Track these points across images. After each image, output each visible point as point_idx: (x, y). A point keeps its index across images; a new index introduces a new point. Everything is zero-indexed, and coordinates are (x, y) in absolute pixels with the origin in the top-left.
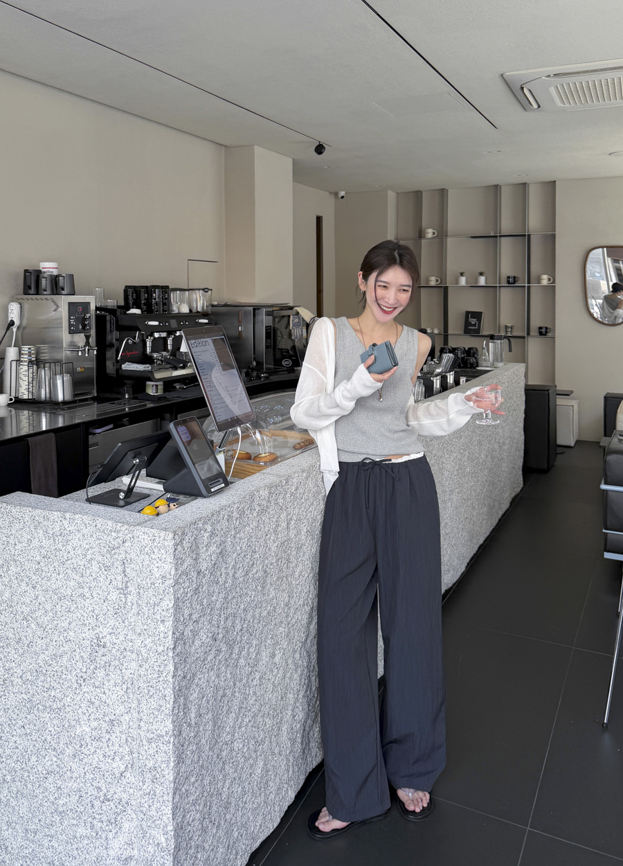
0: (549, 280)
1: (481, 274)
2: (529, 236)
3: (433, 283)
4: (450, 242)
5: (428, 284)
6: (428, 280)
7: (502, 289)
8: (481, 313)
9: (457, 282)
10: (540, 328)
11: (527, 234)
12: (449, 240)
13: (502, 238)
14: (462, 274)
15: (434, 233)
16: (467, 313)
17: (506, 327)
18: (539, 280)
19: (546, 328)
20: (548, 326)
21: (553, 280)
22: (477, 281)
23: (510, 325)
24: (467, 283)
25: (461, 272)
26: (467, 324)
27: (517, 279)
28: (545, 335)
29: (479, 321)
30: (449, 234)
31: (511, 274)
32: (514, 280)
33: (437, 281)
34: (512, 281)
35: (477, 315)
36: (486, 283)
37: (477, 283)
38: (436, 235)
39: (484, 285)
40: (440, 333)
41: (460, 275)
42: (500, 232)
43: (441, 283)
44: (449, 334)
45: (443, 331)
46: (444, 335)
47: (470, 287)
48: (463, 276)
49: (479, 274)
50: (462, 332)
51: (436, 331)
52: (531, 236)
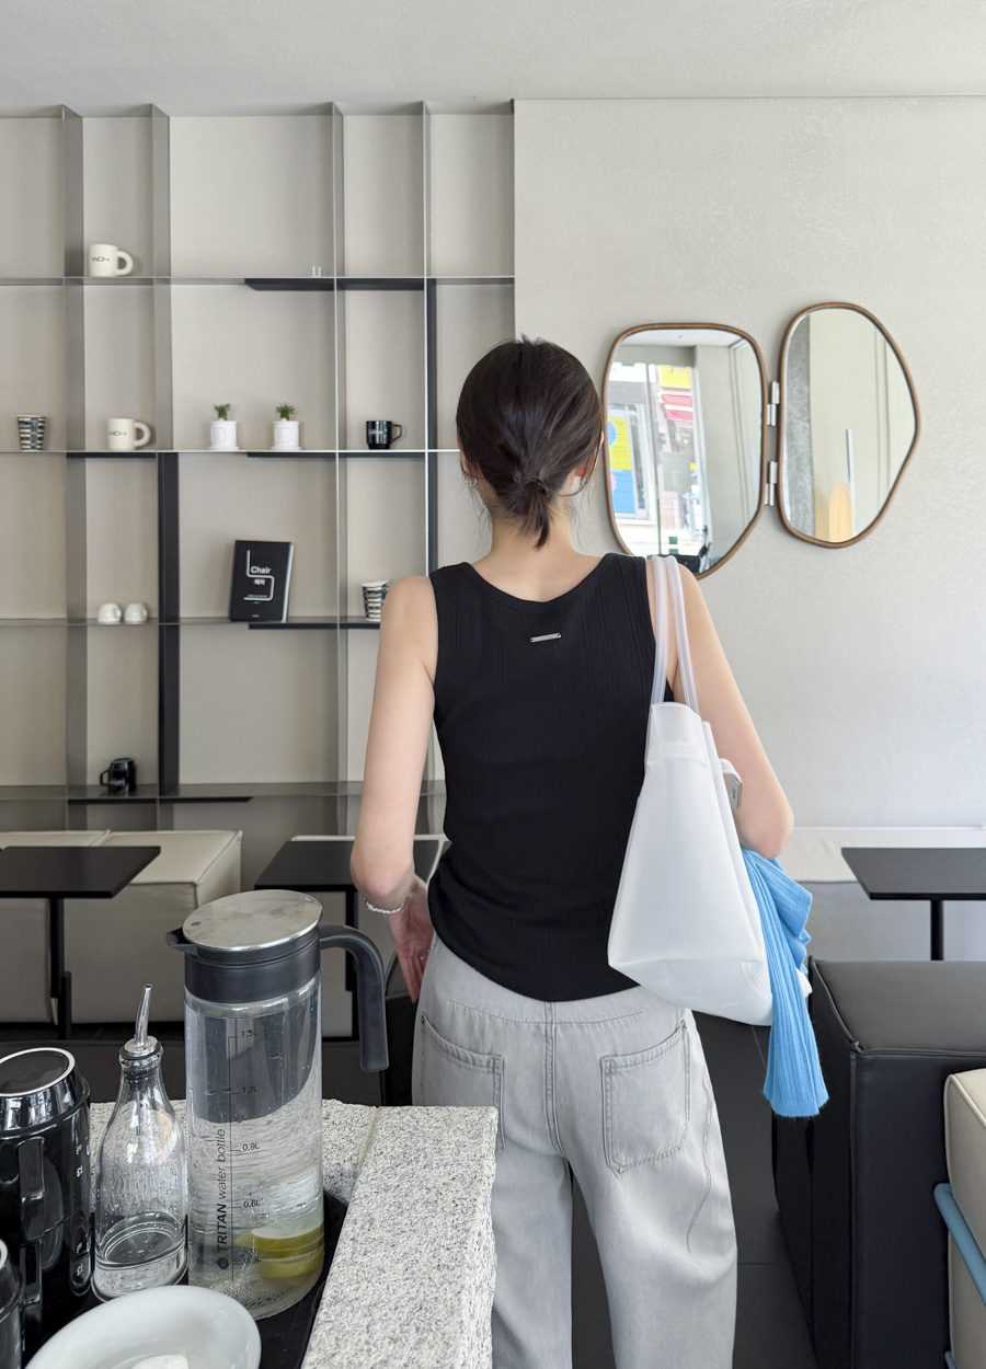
1: (285, 413)
2: (433, 285)
3: (123, 442)
5: (107, 444)
6: (106, 433)
7: (351, 462)
8: (285, 547)
9: (207, 438)
11: (425, 277)
12: (176, 289)
13: (352, 296)
14: (222, 412)
15: (122, 263)
16: (241, 547)
17: (367, 593)
22: (271, 437)
23: (376, 585)
24: (238, 444)
25: (221, 403)
26: (240, 584)
27: (397, 431)
29: (280, 573)
30: (175, 271)
31: (380, 416)
32: (389, 433)
33: (139, 434)
34: (381, 439)
35: (273, 554)
36: (301, 444)
37: (271, 441)
38: (129, 267)
39: (296, 449)
40: (149, 619)
41: (216, 414)
42: (342, 270)
43: (152, 441)
44: (182, 621)
45: (155, 614)
46: (161, 627)
47: (251, 455)
48: (226, 419)
49: (279, 414)
50: (225, 613)
51: (135, 615)
52: (438, 287)
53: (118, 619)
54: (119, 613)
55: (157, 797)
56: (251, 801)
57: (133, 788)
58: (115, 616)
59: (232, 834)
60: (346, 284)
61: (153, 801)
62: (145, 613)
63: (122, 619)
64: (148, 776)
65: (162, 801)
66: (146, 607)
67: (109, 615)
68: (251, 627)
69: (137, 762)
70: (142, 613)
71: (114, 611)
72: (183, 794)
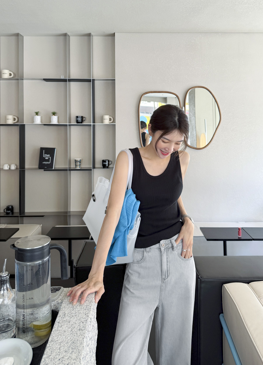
0: (110, 119)
1: (54, 114)
2: (94, 80)
3: (10, 121)
4: (26, 83)
5: (6, 121)
6: (6, 119)
7: (72, 127)
8: (54, 149)
9: (33, 121)
10: (104, 161)
11: (92, 79)
12: (25, 81)
13: (72, 83)
15: (10, 75)
16: (42, 149)
17: (76, 161)
18: (102, 120)
19: (109, 161)
20: (110, 159)
21: (113, 119)
22: (50, 120)
23: (78, 159)
24: (41, 122)
25: (37, 111)
26: (42, 159)
27: (84, 119)
28: (108, 167)
29: (52, 156)
30: (25, 77)
31: (80, 115)
32: (82, 119)
33: (14, 119)
34: (80, 121)
35: (51, 151)
36: (58, 122)
37: (50, 121)
38: (12, 76)
39: (57, 123)
40: (17, 168)
41: (35, 114)
42: (69, 77)
43: (18, 121)
44: (26, 169)
45: (19, 167)
46: (20, 170)
47: (45, 125)
48: (38, 115)
49: (52, 114)
50: (37, 167)
51: (13, 167)
52: (95, 81)
53: (9, 168)
54: (9, 167)
55: (19, 215)
56: (44, 217)
57: (13, 213)
58: (8, 168)
59: (39, 225)
60: (70, 80)
61: (18, 216)
62: (16, 167)
63: (10, 168)
64: (17, 210)
65: (20, 216)
66: (16, 165)
67: (6, 167)
68: (44, 170)
69: (13, 206)
70: (15, 167)
71: (8, 166)
72: (26, 215)
